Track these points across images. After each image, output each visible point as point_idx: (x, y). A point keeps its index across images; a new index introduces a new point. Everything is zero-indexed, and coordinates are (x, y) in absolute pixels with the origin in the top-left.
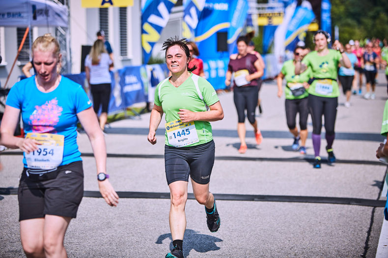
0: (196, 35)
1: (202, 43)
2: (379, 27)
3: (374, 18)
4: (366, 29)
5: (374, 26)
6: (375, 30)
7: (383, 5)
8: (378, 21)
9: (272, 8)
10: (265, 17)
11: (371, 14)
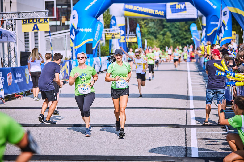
0: (75, 46)
1: (79, 48)
2: (167, 40)
3: (164, 35)
4: (159, 40)
5: (164, 39)
6: (164, 41)
7: (168, 28)
8: (165, 36)
9: (113, 30)
10: (110, 35)
11: (162, 32)
